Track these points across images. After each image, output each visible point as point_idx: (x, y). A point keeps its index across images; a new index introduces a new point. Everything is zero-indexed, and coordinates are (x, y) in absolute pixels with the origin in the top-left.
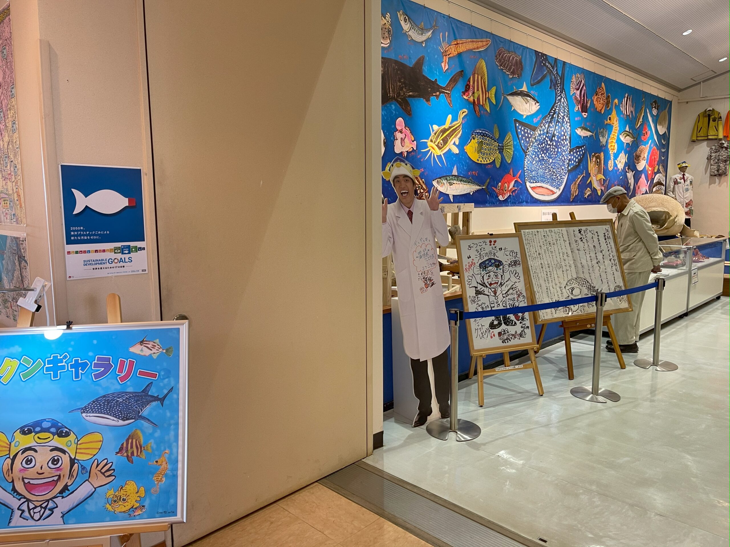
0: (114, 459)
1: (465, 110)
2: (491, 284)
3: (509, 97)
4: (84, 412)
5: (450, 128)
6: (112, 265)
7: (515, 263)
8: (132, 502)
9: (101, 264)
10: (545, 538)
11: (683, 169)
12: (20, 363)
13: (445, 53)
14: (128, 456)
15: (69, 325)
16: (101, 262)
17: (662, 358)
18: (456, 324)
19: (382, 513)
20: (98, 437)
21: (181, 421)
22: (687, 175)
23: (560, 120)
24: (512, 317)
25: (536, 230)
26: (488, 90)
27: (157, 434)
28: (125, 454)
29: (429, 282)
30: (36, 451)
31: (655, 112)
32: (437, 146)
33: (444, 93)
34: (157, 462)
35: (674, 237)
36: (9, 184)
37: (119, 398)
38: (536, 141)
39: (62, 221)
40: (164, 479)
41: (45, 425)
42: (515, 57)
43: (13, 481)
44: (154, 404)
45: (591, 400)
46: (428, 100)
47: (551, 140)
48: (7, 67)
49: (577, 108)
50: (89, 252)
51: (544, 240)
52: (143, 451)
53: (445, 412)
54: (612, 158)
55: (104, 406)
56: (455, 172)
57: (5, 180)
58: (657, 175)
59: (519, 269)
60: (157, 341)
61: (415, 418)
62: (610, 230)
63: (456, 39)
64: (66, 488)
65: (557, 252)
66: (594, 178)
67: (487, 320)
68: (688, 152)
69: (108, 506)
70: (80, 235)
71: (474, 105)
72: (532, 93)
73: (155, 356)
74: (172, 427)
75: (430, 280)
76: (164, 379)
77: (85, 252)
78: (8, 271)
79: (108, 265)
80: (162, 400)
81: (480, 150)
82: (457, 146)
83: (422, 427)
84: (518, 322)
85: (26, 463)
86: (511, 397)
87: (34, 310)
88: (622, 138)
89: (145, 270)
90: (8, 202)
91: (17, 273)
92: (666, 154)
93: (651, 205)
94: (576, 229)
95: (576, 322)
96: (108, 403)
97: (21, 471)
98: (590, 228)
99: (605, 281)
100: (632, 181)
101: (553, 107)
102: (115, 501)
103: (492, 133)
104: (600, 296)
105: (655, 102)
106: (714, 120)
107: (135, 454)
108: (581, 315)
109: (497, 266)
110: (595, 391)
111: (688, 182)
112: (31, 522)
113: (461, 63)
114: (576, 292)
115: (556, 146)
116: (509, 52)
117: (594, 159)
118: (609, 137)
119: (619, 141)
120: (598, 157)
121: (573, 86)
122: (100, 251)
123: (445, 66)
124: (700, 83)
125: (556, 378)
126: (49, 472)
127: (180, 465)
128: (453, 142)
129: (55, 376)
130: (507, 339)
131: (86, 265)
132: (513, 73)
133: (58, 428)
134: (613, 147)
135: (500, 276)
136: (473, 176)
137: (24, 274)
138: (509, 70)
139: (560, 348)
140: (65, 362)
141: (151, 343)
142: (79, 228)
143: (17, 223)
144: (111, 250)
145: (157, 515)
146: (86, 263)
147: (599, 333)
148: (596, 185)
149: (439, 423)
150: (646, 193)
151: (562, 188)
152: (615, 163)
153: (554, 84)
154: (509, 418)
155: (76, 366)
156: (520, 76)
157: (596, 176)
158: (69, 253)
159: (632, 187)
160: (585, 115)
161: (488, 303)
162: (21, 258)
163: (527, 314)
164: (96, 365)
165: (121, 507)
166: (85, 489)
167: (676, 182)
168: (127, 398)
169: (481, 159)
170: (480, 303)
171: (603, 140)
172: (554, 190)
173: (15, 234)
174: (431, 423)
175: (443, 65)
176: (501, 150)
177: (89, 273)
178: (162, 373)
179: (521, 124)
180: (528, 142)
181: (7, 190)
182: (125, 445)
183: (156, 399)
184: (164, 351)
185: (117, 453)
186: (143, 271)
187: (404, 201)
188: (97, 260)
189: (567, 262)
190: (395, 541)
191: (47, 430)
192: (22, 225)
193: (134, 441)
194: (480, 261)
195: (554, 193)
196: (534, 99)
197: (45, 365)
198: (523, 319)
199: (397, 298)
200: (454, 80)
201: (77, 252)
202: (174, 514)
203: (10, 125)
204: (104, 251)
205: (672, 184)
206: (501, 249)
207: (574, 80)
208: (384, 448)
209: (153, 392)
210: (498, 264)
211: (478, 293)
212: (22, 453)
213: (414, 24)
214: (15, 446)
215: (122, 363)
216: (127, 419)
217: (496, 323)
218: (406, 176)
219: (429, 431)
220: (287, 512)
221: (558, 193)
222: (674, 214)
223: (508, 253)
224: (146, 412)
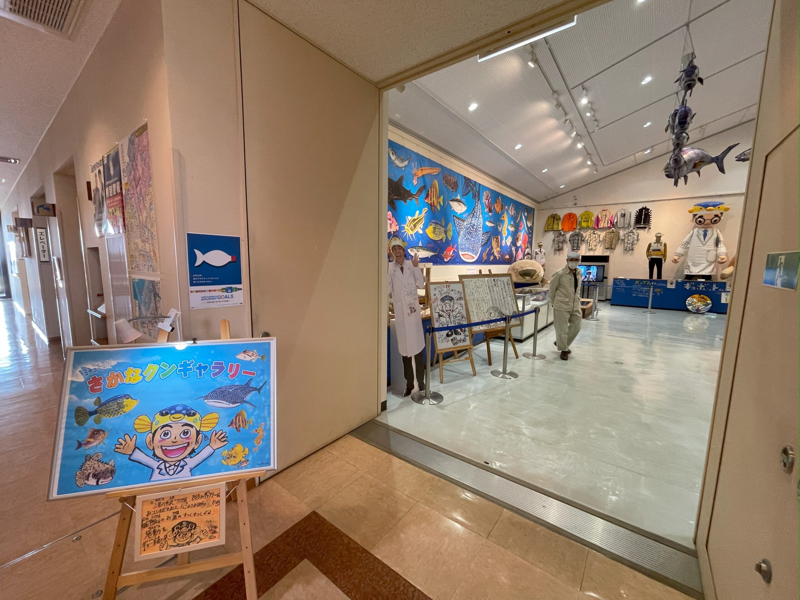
0: (228, 430)
1: (426, 208)
2: (447, 311)
3: (450, 202)
4: (206, 399)
5: (418, 218)
6: (220, 300)
7: (460, 298)
8: (240, 458)
9: (213, 299)
10: (488, 462)
11: (540, 246)
12: (160, 367)
13: (415, 175)
14: (236, 428)
15: (194, 340)
16: (213, 298)
17: (538, 352)
18: (430, 335)
19: (390, 452)
20: (216, 415)
21: (272, 403)
22: (542, 250)
23: (478, 217)
24: (459, 330)
25: (470, 279)
26: (439, 198)
27: (256, 413)
28: (235, 426)
29: (413, 310)
30: (171, 427)
31: (526, 214)
32: (411, 229)
33: (414, 198)
34: (256, 431)
35: (537, 284)
36: (147, 245)
37: (229, 389)
38: (465, 228)
39: (187, 271)
40: (261, 442)
41: (178, 409)
42: (453, 179)
43: (154, 449)
44: (254, 392)
45: (502, 377)
46: (405, 202)
47: (473, 228)
48: (145, 165)
49: (486, 210)
50: (205, 291)
51: (475, 284)
52: (247, 424)
53: (422, 387)
54: (504, 239)
55: (219, 394)
56: (420, 245)
57: (143, 242)
58: (527, 249)
59: (463, 302)
60: (255, 351)
61: (405, 391)
62: (510, 279)
63: (421, 167)
64: (193, 451)
65: (482, 292)
66: (495, 250)
67: (445, 333)
68: (543, 237)
69: (223, 461)
70: (199, 280)
71: (431, 206)
72: (463, 200)
73: (254, 361)
74: (266, 408)
75: (414, 308)
76: (260, 376)
77: (202, 291)
78: (145, 303)
79: (217, 300)
80: (259, 390)
81: (434, 232)
82: (421, 229)
83: (409, 396)
84: (462, 333)
85: (164, 436)
86: (458, 376)
87: (169, 331)
88: (509, 228)
89: (242, 303)
90: (146, 257)
91: (152, 305)
92: (531, 238)
93: (526, 266)
94: (492, 279)
95: (492, 332)
96: (222, 393)
97: (160, 441)
98: (500, 278)
99: (507, 308)
100: (514, 252)
101: (474, 209)
102: (228, 458)
103: (441, 223)
104: (508, 317)
105: (526, 209)
106: (557, 220)
107: (242, 426)
108: (494, 329)
109: (451, 300)
110: (504, 372)
111: (543, 254)
112: (167, 477)
113: (424, 181)
114: (492, 315)
115: (476, 231)
116: (450, 176)
117: (495, 239)
118: (503, 226)
119: (508, 230)
120: (497, 238)
121: (484, 198)
122: (213, 291)
123: (415, 182)
124: (549, 199)
125: (482, 364)
126: (181, 441)
127: (272, 433)
128: (419, 227)
129: (185, 375)
130: (456, 343)
131: (203, 300)
132: (453, 188)
133: (187, 410)
134: (505, 233)
135: (452, 306)
136: (430, 247)
137: (158, 305)
138: (451, 186)
139: (483, 347)
140: (192, 366)
141: (251, 352)
142: (198, 276)
143: (153, 271)
144: (219, 290)
145: (257, 466)
146: (203, 298)
147: (507, 339)
148: (496, 254)
149: (418, 393)
150: (521, 259)
151: (478, 255)
152: (506, 242)
153: (474, 196)
154: (458, 389)
155: (200, 368)
156: (456, 190)
157: (496, 248)
158: (192, 292)
159: (514, 256)
160: (490, 214)
161: (445, 322)
162: (156, 295)
163: (467, 329)
164: (214, 368)
165: (232, 462)
166: (208, 451)
167: (537, 254)
168: (235, 389)
169: (435, 237)
170: (441, 322)
171: (500, 229)
172: (474, 256)
173: (152, 279)
174: (413, 394)
175: (414, 181)
176: (446, 232)
177: (205, 305)
178: (259, 372)
179: (457, 218)
180: (461, 229)
181: (145, 249)
182: (234, 420)
183: (255, 389)
184: (260, 358)
185: (229, 426)
186: (240, 303)
187: (398, 261)
188: (210, 297)
189: (487, 298)
190: (400, 469)
191: (180, 412)
192: (157, 273)
193: (241, 417)
194: (441, 297)
195: (474, 258)
196: (464, 204)
197: (178, 368)
198: (465, 331)
199: (394, 319)
200: (420, 191)
201: (197, 291)
202: (269, 464)
203: (147, 205)
204: (215, 291)
205: (534, 254)
206: (452, 290)
207: (485, 194)
208: (387, 410)
209: (253, 384)
210: (451, 299)
211: (440, 316)
212: (161, 429)
213: (398, 157)
214: (156, 424)
215: (232, 366)
216: (236, 403)
217: (450, 333)
218: (399, 246)
219: (413, 398)
220: (331, 455)
221: (476, 258)
222: (538, 271)
223: (456, 293)
224: (248, 398)
